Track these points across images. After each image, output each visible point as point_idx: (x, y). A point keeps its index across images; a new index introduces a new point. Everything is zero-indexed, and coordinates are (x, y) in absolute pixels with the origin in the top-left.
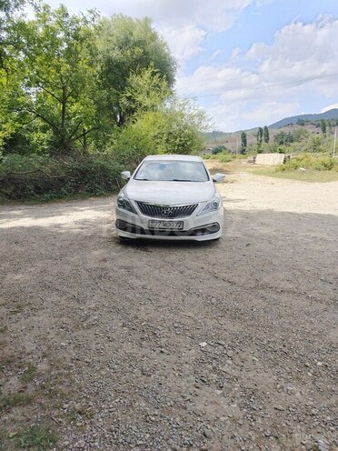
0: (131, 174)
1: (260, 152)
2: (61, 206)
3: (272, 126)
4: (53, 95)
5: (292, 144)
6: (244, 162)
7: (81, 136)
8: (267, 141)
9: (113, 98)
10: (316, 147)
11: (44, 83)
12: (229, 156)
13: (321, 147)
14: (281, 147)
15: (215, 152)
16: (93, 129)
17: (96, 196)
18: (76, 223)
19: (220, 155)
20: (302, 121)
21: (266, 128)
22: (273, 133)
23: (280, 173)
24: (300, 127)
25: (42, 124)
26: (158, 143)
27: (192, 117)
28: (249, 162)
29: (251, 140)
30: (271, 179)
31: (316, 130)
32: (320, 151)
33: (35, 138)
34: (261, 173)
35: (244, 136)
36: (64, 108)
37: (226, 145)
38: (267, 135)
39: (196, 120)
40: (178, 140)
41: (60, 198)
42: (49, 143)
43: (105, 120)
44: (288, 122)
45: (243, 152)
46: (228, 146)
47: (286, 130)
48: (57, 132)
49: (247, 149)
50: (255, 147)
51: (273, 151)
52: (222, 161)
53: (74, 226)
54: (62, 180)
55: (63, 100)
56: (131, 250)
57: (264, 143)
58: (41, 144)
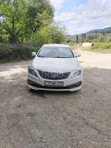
0: (36, 54)
1: (83, 42)
2: (9, 65)
3: (87, 33)
4: (9, 20)
5: (94, 39)
6: (78, 45)
7: (21, 36)
8: (85, 38)
9: (32, 21)
10: (102, 40)
11: (5, 15)
12: (73, 43)
13: (104, 40)
14: (90, 40)
15: (68, 42)
16: (25, 33)
17: (24, 60)
18: (12, 75)
19: (70, 43)
20: (96, 31)
21: (85, 34)
22: (87, 35)
23: (92, 50)
24: (96, 34)
25: (6, 31)
26: (48, 39)
27: (61, 29)
28: (80, 45)
29: (80, 38)
30: (90, 52)
31: (101, 34)
32: (103, 42)
33: (3, 37)
34: (85, 50)
35: (77, 36)
36: (13, 25)
37: (71, 39)
38: (85, 36)
39: (63, 30)
40: (56, 37)
41: (9, 61)
42: (9, 38)
43: (29, 30)
44: (92, 32)
45: (77, 42)
46: (72, 40)
47: (91, 35)
48: (11, 34)
49: (79, 41)
50: (81, 40)
51: (87, 42)
52: (70, 45)
53: (10, 78)
54: (10, 53)
55: (13, 22)
56: (35, 97)
57: (84, 39)
58: (6, 39)
